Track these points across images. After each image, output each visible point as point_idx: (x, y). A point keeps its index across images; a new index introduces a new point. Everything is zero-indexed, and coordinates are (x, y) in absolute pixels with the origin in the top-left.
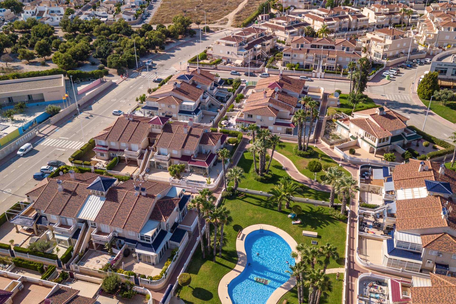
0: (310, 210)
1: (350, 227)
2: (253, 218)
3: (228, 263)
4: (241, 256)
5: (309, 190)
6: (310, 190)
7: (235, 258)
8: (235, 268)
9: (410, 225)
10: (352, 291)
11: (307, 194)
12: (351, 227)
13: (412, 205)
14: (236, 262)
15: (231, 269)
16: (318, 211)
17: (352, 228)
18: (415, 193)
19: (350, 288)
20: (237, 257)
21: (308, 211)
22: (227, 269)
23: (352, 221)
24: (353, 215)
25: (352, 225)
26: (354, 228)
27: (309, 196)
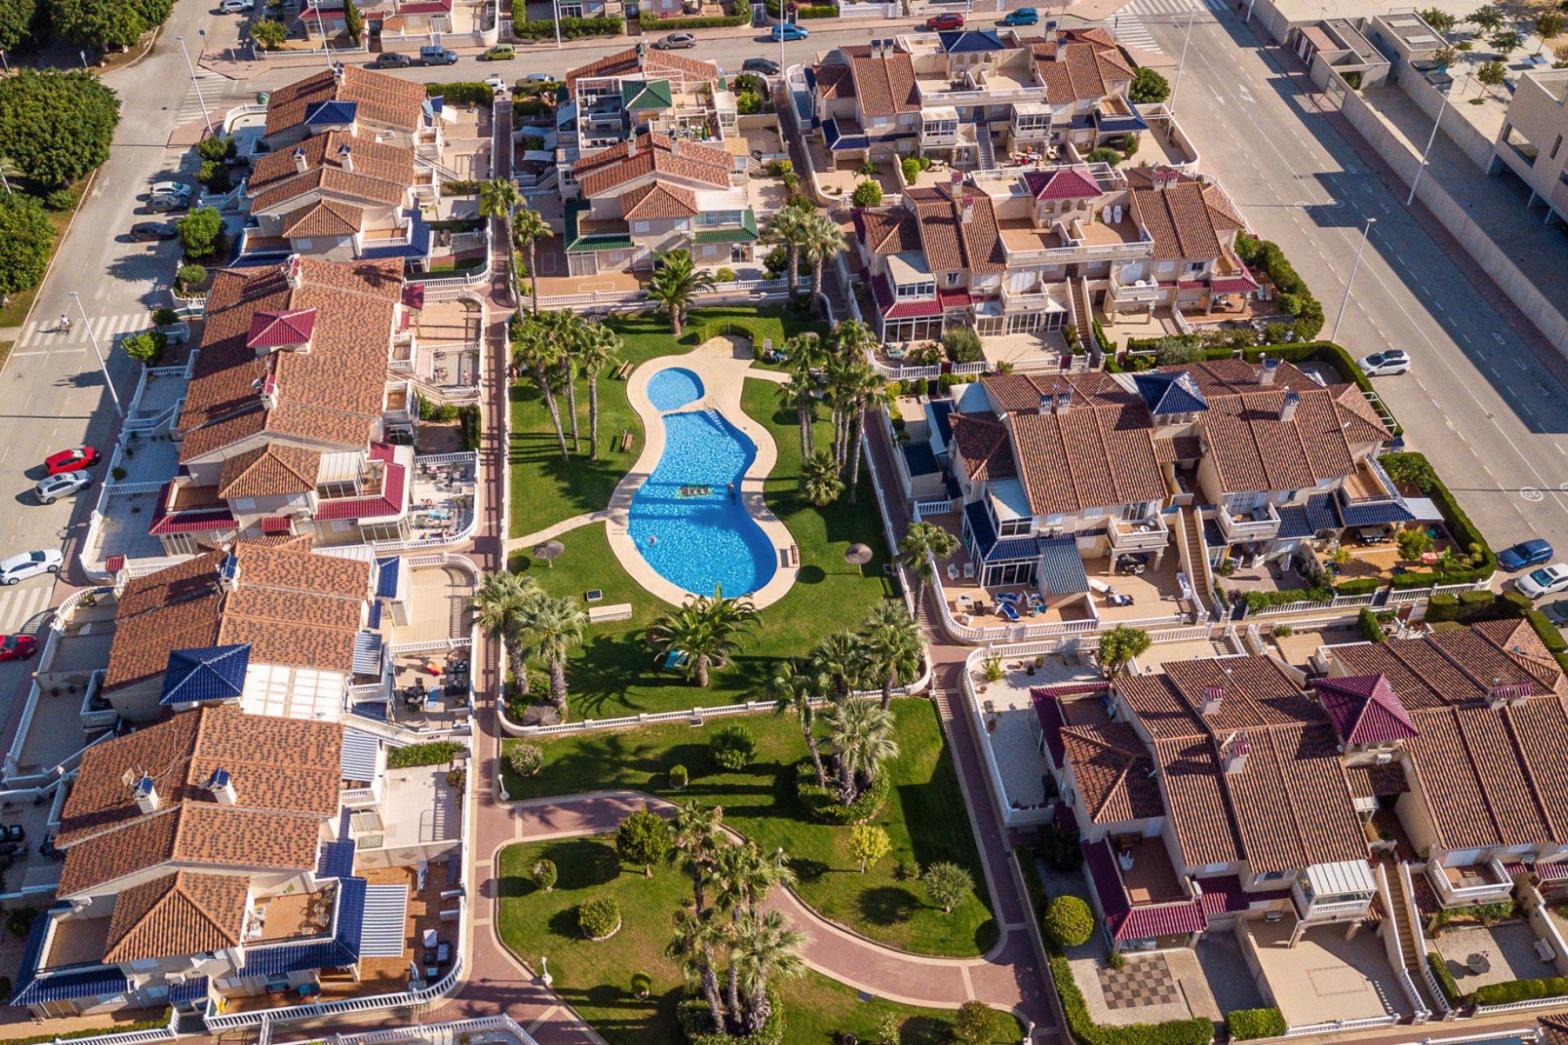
0: (627, 696)
1: (496, 672)
2: (786, 618)
3: (782, 487)
4: (764, 513)
5: (650, 775)
6: (645, 777)
7: (772, 502)
8: (761, 484)
9: (331, 572)
10: (489, 509)
11: (650, 756)
12: (492, 672)
13: (306, 644)
14: (767, 496)
15: (768, 480)
16: (601, 700)
17: (490, 671)
18: (282, 698)
19: (494, 513)
20: (771, 508)
21: (631, 689)
22: (777, 475)
23: (488, 695)
24: (487, 720)
25: (491, 677)
26: (486, 672)
27: (640, 749)
